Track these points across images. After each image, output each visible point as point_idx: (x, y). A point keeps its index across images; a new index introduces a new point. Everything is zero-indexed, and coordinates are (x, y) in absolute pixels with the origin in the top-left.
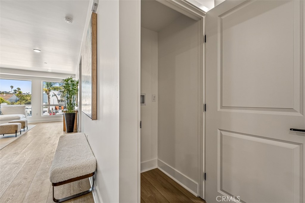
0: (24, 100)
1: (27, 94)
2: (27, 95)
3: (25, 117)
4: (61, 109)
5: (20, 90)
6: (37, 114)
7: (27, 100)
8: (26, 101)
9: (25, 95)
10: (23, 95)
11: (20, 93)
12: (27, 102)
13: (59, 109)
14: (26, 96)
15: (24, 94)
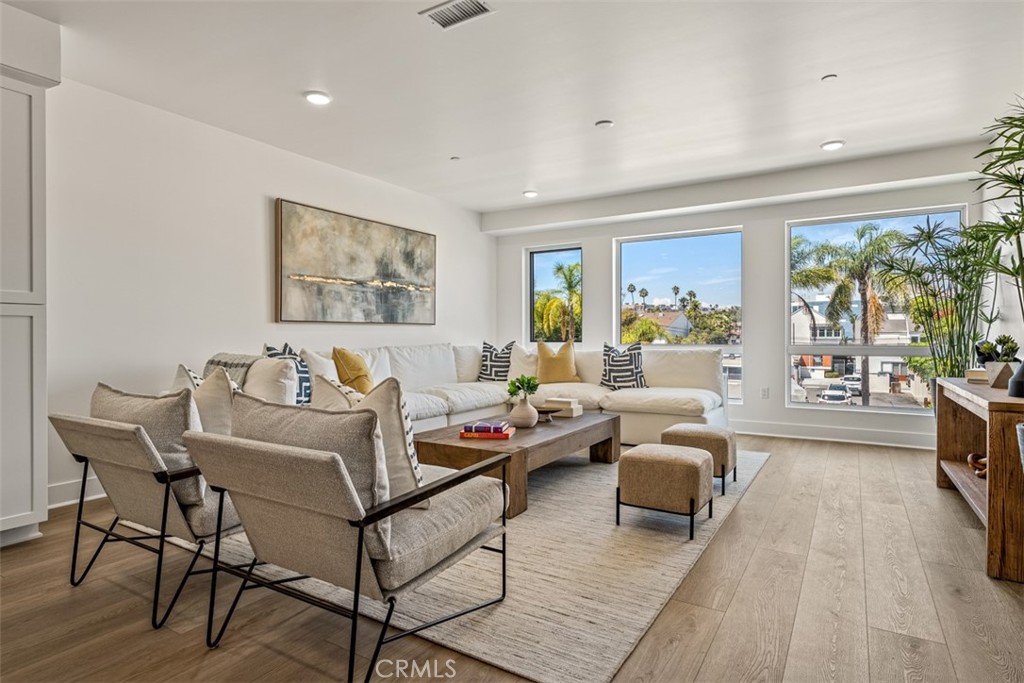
0: (705, 328)
1: (713, 309)
2: (713, 312)
3: (721, 406)
4: (820, 364)
5: (696, 299)
6: (766, 394)
7: (714, 329)
8: (709, 333)
9: (707, 313)
10: (703, 313)
11: (696, 306)
12: (712, 335)
13: (815, 364)
14: (710, 316)
15: (705, 309)
